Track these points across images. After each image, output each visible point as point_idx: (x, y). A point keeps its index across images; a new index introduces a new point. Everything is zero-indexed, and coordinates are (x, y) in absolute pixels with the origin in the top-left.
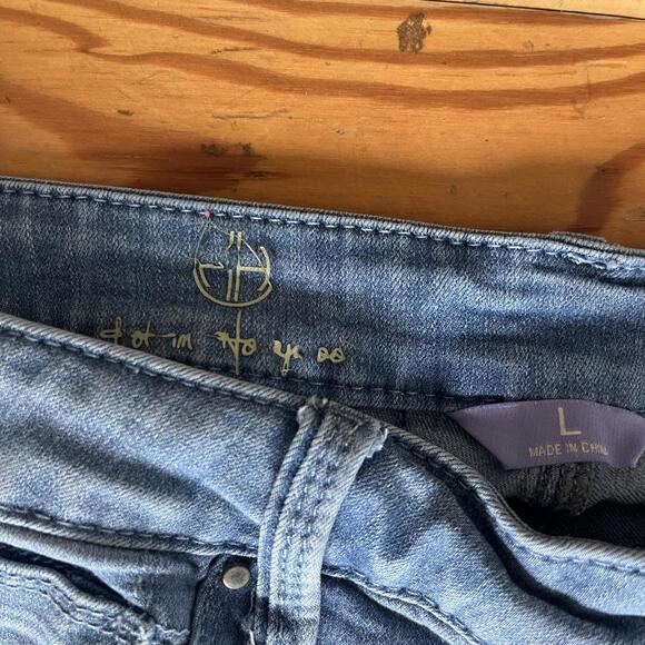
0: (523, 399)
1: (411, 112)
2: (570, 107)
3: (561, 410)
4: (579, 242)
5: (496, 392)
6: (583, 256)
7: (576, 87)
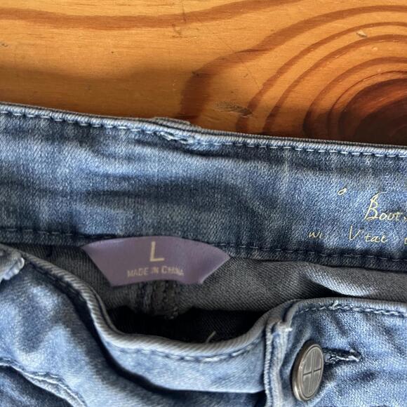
0: (129, 236)
1: (56, 31)
2: (171, 29)
3: (153, 244)
4: (169, 124)
5: (110, 231)
6: (171, 134)
7: (175, 15)
